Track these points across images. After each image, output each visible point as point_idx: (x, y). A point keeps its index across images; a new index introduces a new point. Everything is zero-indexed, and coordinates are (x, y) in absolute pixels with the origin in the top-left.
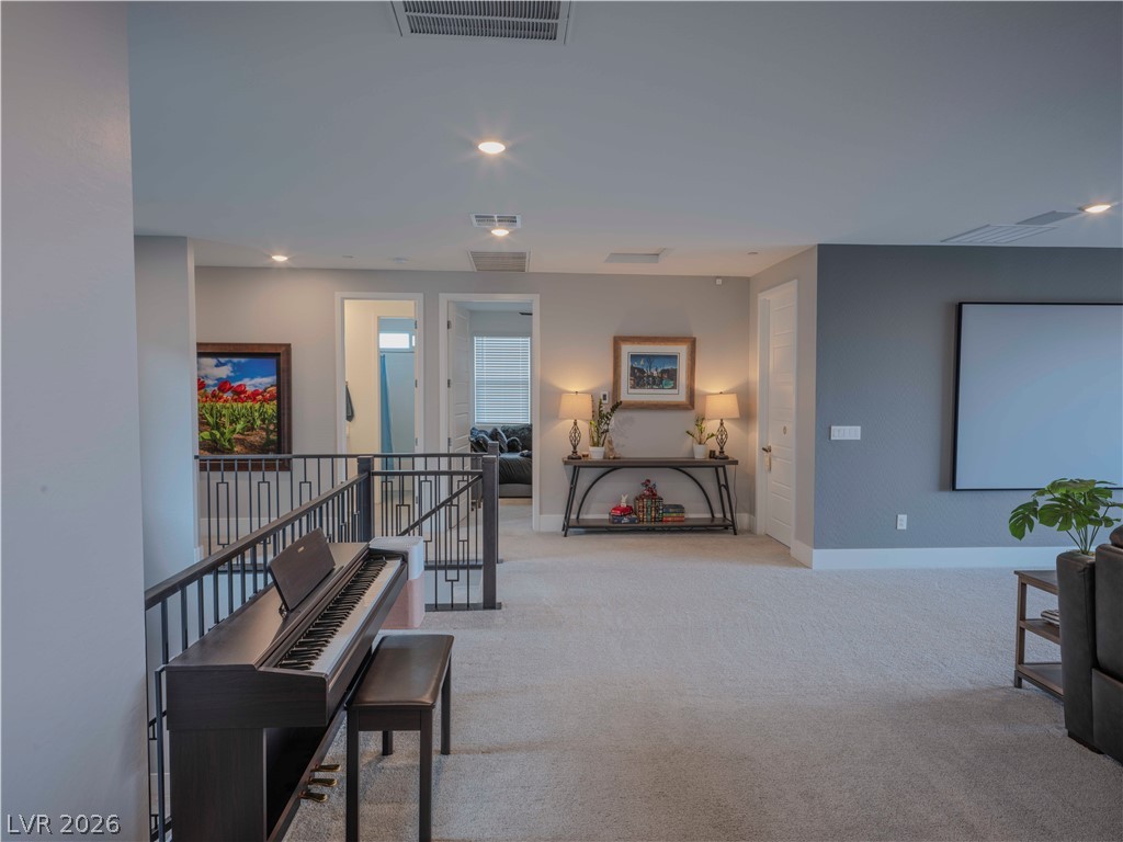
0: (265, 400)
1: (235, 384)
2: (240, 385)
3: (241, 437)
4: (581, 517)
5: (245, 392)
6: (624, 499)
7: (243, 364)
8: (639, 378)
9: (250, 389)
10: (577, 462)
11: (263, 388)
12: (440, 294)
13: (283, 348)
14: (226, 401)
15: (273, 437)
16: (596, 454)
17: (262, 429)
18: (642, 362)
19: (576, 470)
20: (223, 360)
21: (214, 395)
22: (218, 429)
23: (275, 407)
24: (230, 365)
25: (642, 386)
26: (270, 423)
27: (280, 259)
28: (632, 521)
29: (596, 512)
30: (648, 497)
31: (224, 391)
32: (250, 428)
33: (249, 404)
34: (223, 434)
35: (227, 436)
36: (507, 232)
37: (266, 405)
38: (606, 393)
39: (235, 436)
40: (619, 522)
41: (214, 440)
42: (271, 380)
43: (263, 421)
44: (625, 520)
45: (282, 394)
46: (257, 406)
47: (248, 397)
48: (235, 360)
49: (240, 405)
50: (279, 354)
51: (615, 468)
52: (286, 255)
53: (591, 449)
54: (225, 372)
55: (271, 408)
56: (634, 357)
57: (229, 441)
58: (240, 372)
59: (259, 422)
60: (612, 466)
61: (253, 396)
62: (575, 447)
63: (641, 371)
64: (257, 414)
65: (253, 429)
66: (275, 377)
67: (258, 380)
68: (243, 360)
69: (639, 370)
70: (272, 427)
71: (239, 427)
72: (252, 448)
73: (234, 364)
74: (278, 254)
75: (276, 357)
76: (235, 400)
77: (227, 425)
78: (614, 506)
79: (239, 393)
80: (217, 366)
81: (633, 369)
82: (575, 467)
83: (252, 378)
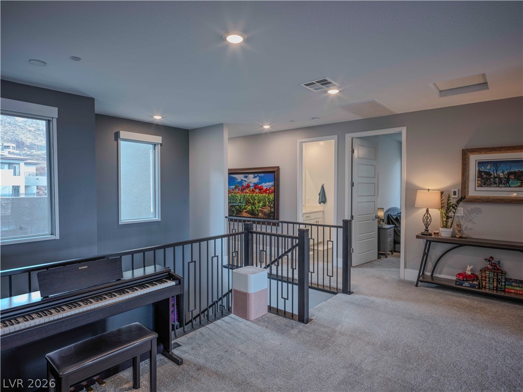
0: (270, 193)
1: (260, 186)
2: (261, 186)
3: (261, 209)
4: (435, 275)
5: (263, 189)
6: (469, 268)
7: (263, 177)
8: (485, 179)
9: (265, 188)
10: (429, 238)
11: (269, 187)
12: (346, 135)
13: (276, 169)
14: (256, 193)
15: (272, 210)
16: (445, 233)
17: (268, 206)
18: (488, 167)
19: (429, 244)
20: (256, 175)
21: (253, 191)
22: (254, 205)
23: (273, 196)
24: (258, 177)
25: (490, 185)
26: (272, 203)
27: (267, 127)
28: (473, 286)
29: (447, 274)
30: (490, 270)
31: (255, 188)
32: (264, 206)
33: (264, 195)
34: (255, 208)
35: (257, 208)
36: (338, 91)
37: (270, 195)
38: (457, 190)
39: (260, 209)
40: (462, 285)
41: (253, 210)
42: (272, 183)
43: (269, 202)
44: (466, 284)
45: (276, 190)
46: (267, 195)
47: (264, 191)
48: (260, 175)
49: (261, 195)
50: (274, 172)
51: (461, 245)
52: (269, 125)
53: (441, 229)
54: (256, 180)
55: (272, 196)
56: (481, 164)
57: (257, 211)
58: (262, 180)
59: (267, 203)
60: (459, 243)
61: (265, 191)
62: (427, 228)
63: (488, 174)
64: (267, 199)
65: (265, 206)
66: (273, 182)
67: (267, 184)
68: (263, 175)
69: (486, 173)
70: (272, 205)
71: (261, 205)
72: (265, 214)
73: (260, 177)
74: (266, 125)
75: (273, 173)
76: (260, 193)
77: (257, 204)
78: (460, 272)
79: (261, 189)
80: (254, 178)
81: (480, 172)
82: (427, 241)
83: (265, 183)
